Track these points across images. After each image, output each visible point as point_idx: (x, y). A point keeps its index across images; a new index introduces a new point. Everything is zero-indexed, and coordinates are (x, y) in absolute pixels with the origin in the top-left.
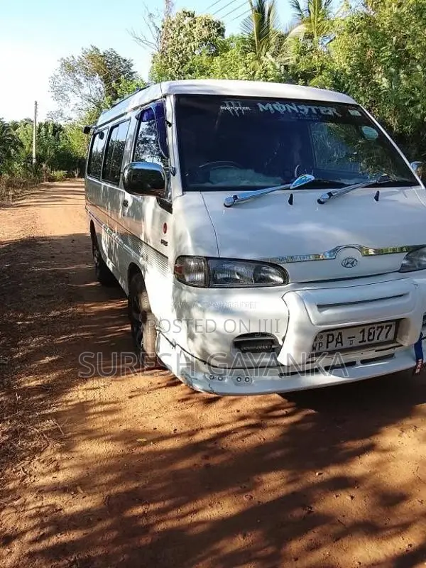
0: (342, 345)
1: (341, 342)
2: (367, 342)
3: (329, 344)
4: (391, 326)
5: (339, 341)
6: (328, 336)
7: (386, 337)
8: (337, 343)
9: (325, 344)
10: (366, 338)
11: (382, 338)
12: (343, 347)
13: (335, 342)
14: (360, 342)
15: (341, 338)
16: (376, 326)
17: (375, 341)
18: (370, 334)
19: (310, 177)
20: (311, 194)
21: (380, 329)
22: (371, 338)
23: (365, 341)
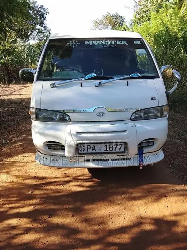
0: (95, 151)
1: (95, 149)
2: (109, 151)
3: (88, 150)
4: (122, 145)
5: (94, 149)
6: (87, 146)
7: (120, 150)
8: (93, 149)
9: (86, 149)
10: (108, 149)
11: (117, 150)
12: (95, 152)
13: (91, 149)
14: (105, 150)
15: (95, 147)
16: (113, 144)
17: (114, 151)
18: (110, 148)
19: (94, 75)
20: (94, 82)
21: (120, 146)
22: (111, 149)
23: (108, 150)
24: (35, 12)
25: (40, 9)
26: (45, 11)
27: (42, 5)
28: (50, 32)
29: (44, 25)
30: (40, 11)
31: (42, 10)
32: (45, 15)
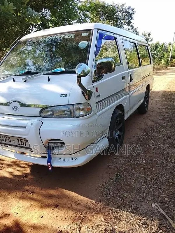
0: (11, 143)
6: (5, 137)
9: (5, 140)
11: (27, 146)
13: (8, 140)
14: (18, 144)
16: (23, 139)
17: (24, 146)
21: (25, 141)
22: (22, 144)
23: (20, 144)
24: (124, 14)
25: (128, 11)
26: (132, 11)
27: (129, 6)
28: (137, 30)
29: (131, 25)
30: (128, 12)
31: (130, 11)
32: (133, 15)
